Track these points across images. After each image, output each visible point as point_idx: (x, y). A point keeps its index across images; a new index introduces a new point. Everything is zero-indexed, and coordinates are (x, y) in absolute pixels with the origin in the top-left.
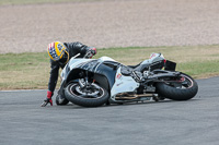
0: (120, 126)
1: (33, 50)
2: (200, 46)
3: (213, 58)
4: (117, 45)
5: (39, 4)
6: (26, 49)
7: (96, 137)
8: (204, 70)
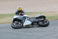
0: (28, 34)
1: (5, 13)
2: (49, 12)
3: (53, 15)
4: (27, 12)
5: (7, 1)
6: (3, 13)
7: (22, 37)
8: (50, 18)
